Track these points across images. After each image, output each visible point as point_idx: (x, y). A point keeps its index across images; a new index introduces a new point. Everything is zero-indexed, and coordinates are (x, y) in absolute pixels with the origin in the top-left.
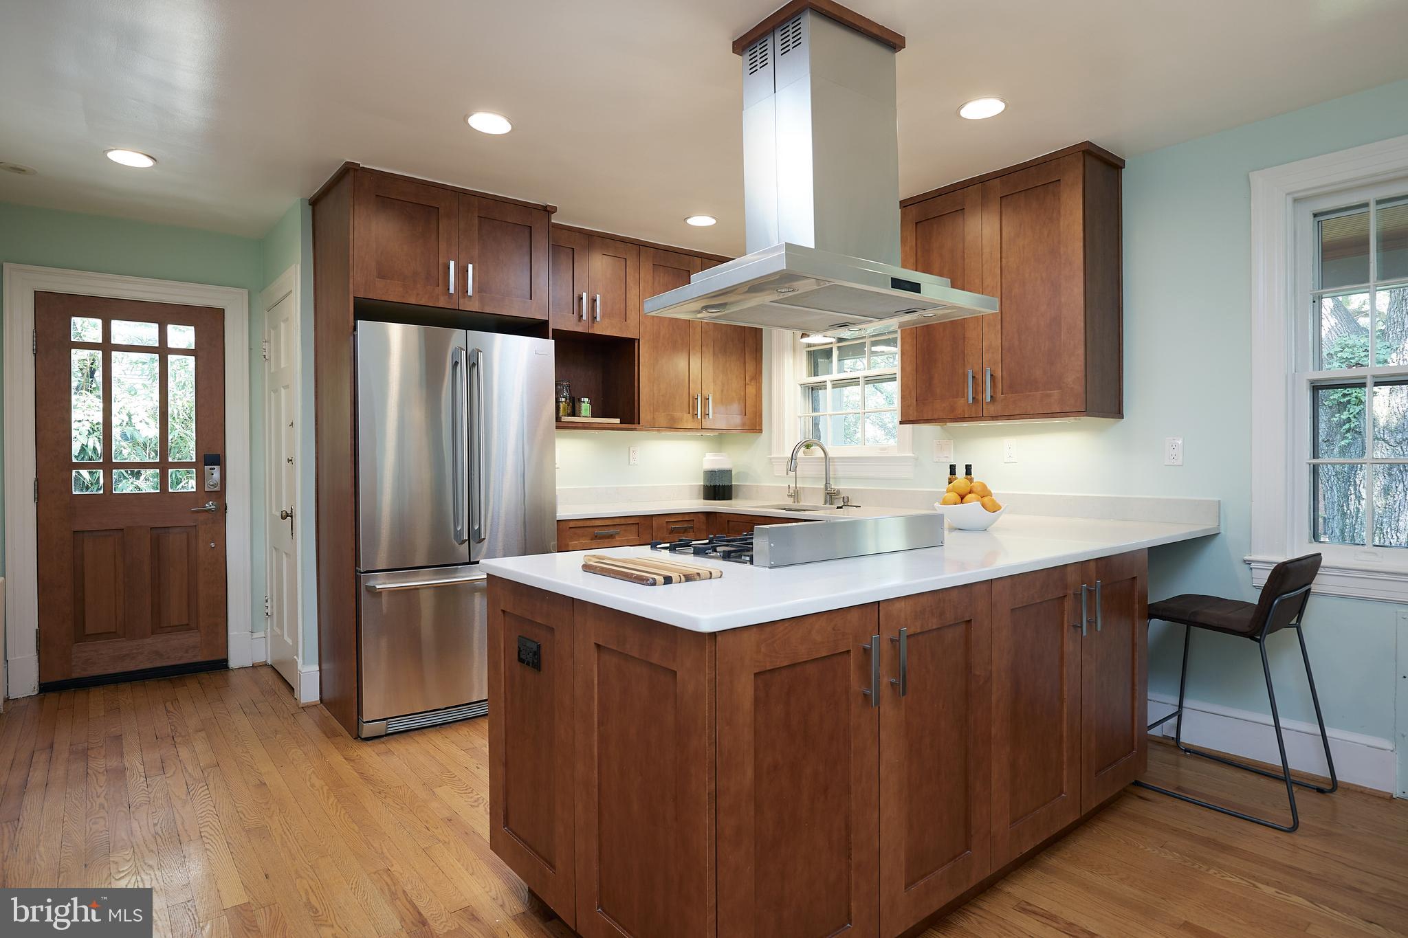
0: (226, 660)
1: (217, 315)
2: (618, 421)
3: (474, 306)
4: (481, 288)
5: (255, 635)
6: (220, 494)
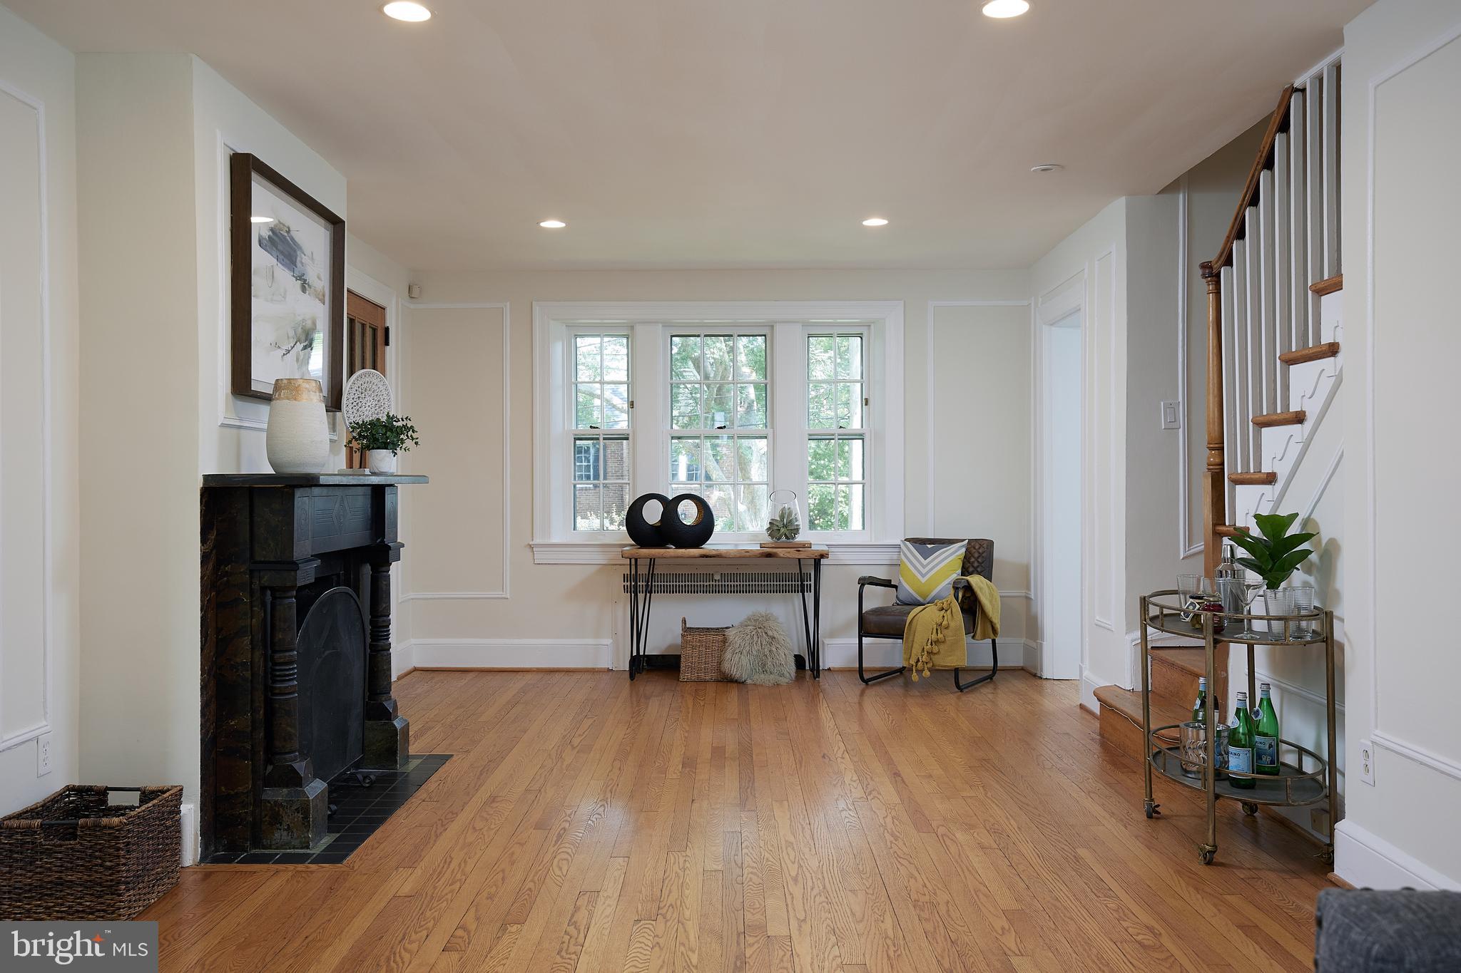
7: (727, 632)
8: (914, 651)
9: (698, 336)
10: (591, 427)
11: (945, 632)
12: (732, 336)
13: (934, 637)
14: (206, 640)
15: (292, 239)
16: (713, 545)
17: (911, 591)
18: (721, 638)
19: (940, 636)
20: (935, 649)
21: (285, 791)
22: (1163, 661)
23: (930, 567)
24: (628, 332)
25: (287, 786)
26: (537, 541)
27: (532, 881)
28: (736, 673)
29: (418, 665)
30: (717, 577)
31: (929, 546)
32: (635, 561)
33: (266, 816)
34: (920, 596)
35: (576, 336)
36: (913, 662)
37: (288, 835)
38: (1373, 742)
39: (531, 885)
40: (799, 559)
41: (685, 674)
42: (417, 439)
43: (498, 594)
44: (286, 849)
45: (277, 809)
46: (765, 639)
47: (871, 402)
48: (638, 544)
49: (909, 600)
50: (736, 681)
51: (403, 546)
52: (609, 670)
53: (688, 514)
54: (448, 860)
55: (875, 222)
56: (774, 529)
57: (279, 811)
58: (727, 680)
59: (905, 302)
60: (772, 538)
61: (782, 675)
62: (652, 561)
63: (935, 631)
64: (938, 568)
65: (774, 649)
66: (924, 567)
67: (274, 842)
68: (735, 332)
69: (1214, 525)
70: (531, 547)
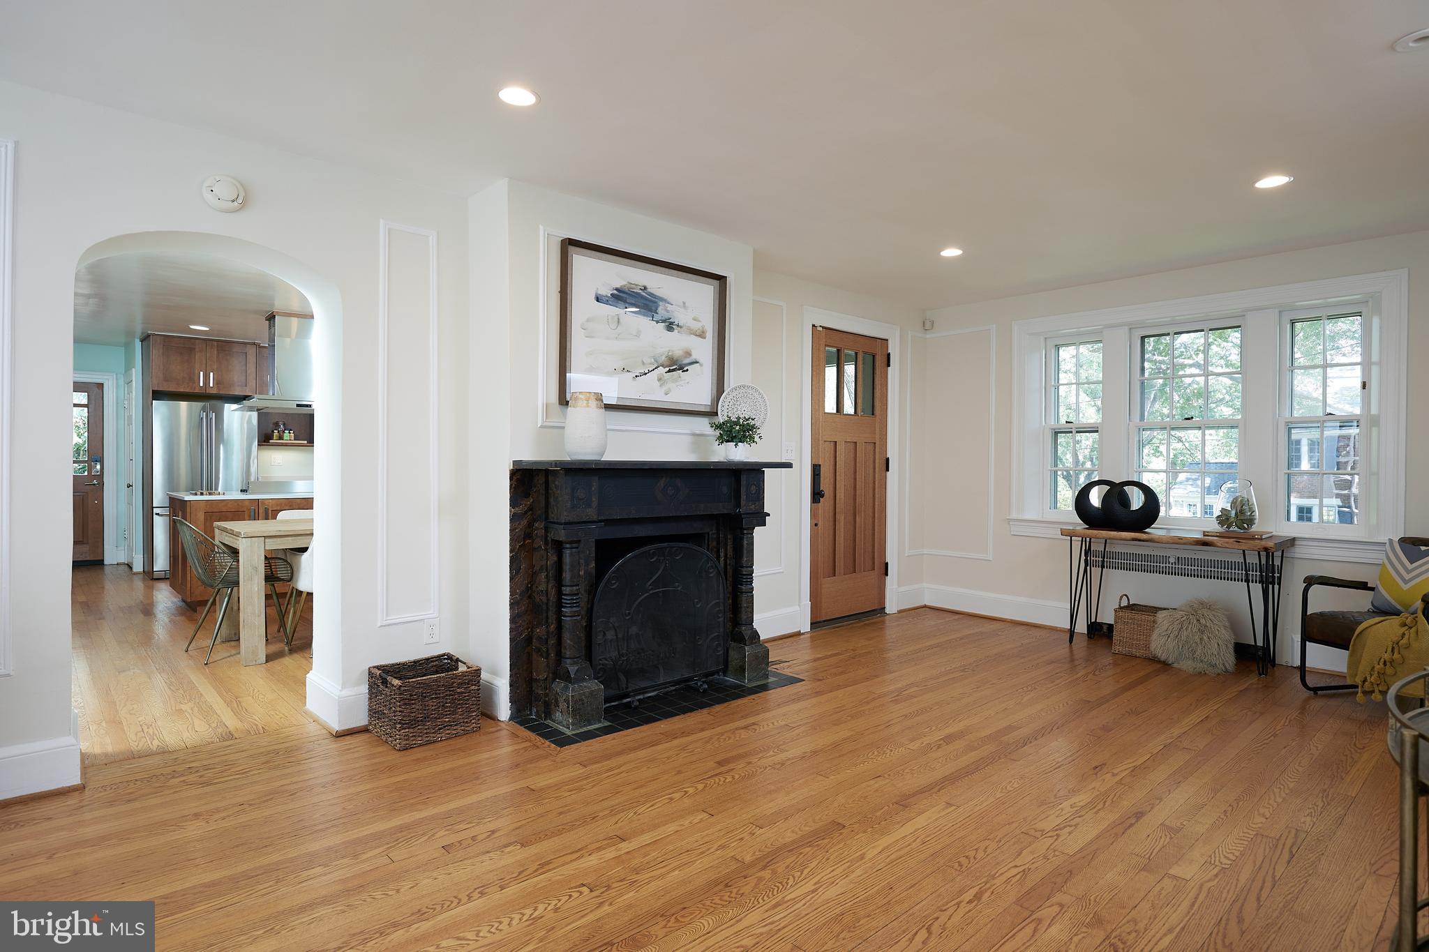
0: (103, 560)
1: (101, 386)
2: (306, 442)
3: (214, 391)
4: (217, 382)
5: (119, 548)
6: (101, 477)
8: (1361, 668)
10: (1066, 422)
12: (1203, 330)
13: (1389, 655)
14: (517, 573)
15: (651, 294)
19: (1397, 656)
21: (563, 684)
23: (1417, 573)
24: (1101, 338)
25: (565, 681)
26: (1014, 516)
28: (1162, 655)
29: (928, 604)
30: (1172, 560)
33: (553, 699)
35: (1059, 346)
36: (1358, 680)
37: (561, 716)
40: (1243, 551)
41: (1115, 645)
43: (984, 556)
44: (561, 725)
49: (1386, 608)
50: (1164, 664)
51: (769, 515)
53: (1137, 500)
55: (1273, 181)
56: (1225, 518)
58: (1156, 660)
59: (1409, 270)
60: (1220, 527)
67: (556, 719)
68: (1205, 326)
70: (1008, 520)
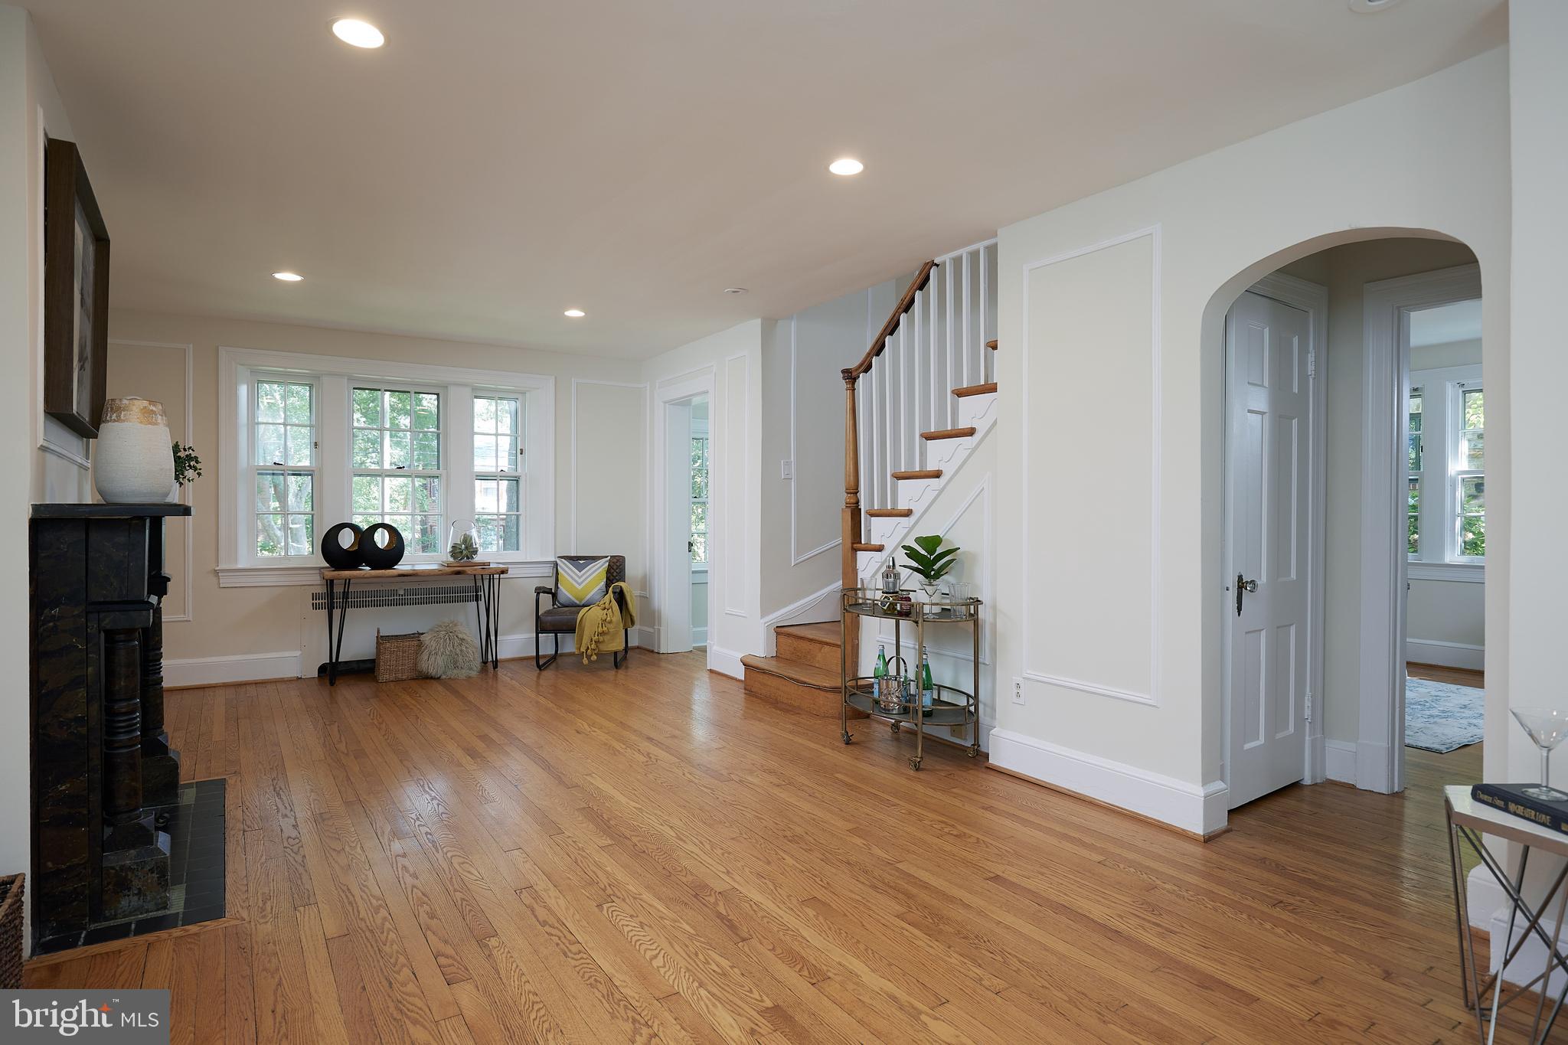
7: (422, 638)
8: (584, 642)
9: (380, 390)
10: (275, 463)
11: (608, 625)
12: (409, 392)
13: (600, 630)
16: (402, 566)
17: (571, 597)
18: (416, 643)
19: (605, 629)
20: (601, 639)
21: (133, 852)
22: (789, 635)
23: (584, 577)
24: (312, 382)
25: (133, 847)
26: (223, 566)
27: (455, 891)
28: (432, 671)
31: (581, 562)
32: (330, 583)
33: (108, 884)
34: (577, 599)
35: (259, 382)
36: (583, 649)
37: (139, 899)
38: (1024, 678)
39: (459, 895)
40: (482, 575)
41: (384, 675)
42: (200, 469)
43: (181, 617)
44: (138, 915)
45: (124, 874)
46: (457, 642)
47: (526, 452)
48: (332, 566)
49: (567, 603)
50: (432, 678)
52: (299, 679)
53: (381, 539)
54: (345, 888)
55: (575, 313)
56: (455, 552)
57: (127, 875)
58: (427, 678)
59: (556, 378)
60: (454, 559)
61: (471, 669)
62: (347, 582)
63: (600, 625)
64: (589, 579)
65: (464, 649)
66: (580, 578)
67: (119, 911)
68: (412, 389)
69: (853, 543)
70: (216, 573)
